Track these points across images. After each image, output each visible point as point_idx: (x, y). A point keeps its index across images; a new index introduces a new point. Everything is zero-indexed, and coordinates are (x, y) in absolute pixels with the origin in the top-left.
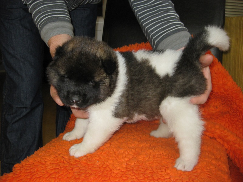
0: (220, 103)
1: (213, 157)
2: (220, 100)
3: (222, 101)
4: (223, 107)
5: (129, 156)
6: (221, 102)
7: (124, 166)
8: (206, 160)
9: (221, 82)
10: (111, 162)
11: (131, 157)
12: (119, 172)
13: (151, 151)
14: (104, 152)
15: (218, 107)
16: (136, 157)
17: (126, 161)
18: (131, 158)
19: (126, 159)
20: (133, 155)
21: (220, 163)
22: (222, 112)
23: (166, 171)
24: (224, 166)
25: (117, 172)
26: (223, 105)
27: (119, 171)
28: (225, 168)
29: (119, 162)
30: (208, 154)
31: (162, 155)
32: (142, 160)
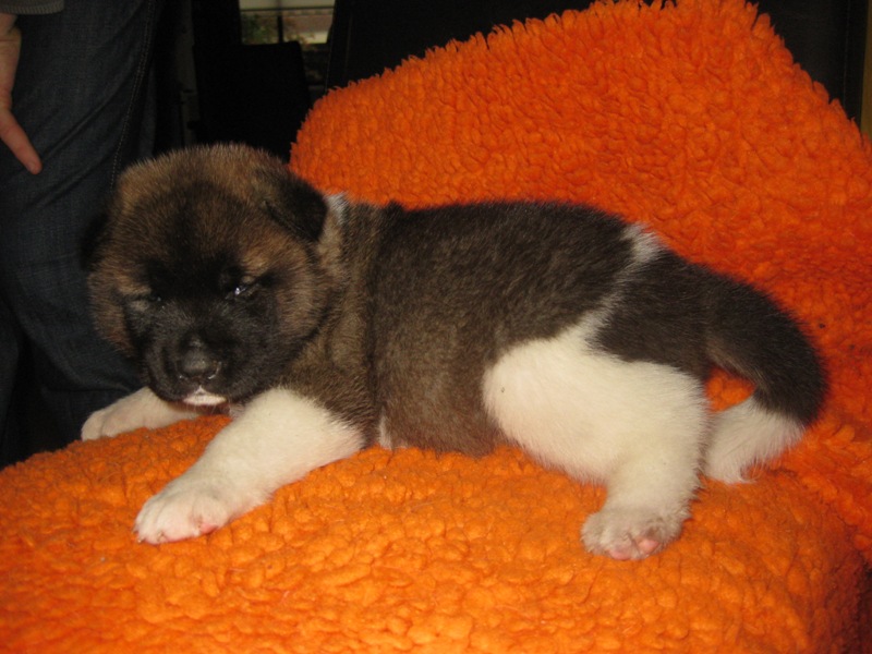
0: (839, 301)
1: (738, 569)
2: (841, 287)
3: (852, 295)
4: (856, 321)
6: (846, 296)
7: (212, 591)
8: (685, 581)
9: (840, 199)
12: (168, 621)
15: (830, 320)
16: (300, 548)
20: (288, 537)
21: (769, 602)
22: (852, 347)
23: (412, 633)
24: (792, 621)
25: (156, 619)
26: (858, 314)
27: (171, 615)
28: (795, 633)
29: (199, 568)
30: (714, 550)
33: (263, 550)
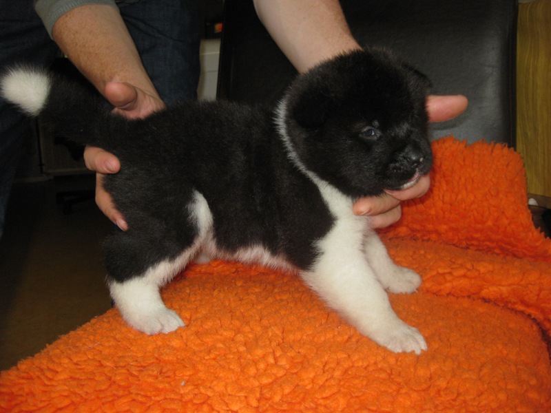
5: (275, 371)
10: (219, 387)
11: (281, 373)
13: (343, 356)
14: (212, 356)
16: (296, 373)
17: (262, 387)
18: (281, 377)
19: (265, 381)
20: (288, 367)
29: (242, 389)
31: (371, 369)
32: (309, 387)
33: (275, 375)
